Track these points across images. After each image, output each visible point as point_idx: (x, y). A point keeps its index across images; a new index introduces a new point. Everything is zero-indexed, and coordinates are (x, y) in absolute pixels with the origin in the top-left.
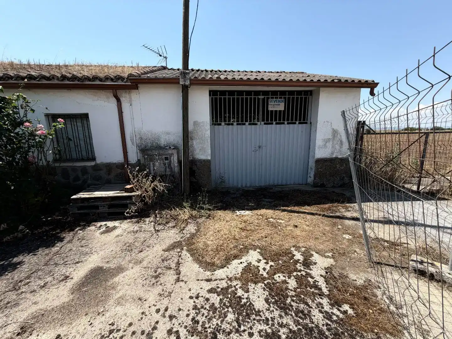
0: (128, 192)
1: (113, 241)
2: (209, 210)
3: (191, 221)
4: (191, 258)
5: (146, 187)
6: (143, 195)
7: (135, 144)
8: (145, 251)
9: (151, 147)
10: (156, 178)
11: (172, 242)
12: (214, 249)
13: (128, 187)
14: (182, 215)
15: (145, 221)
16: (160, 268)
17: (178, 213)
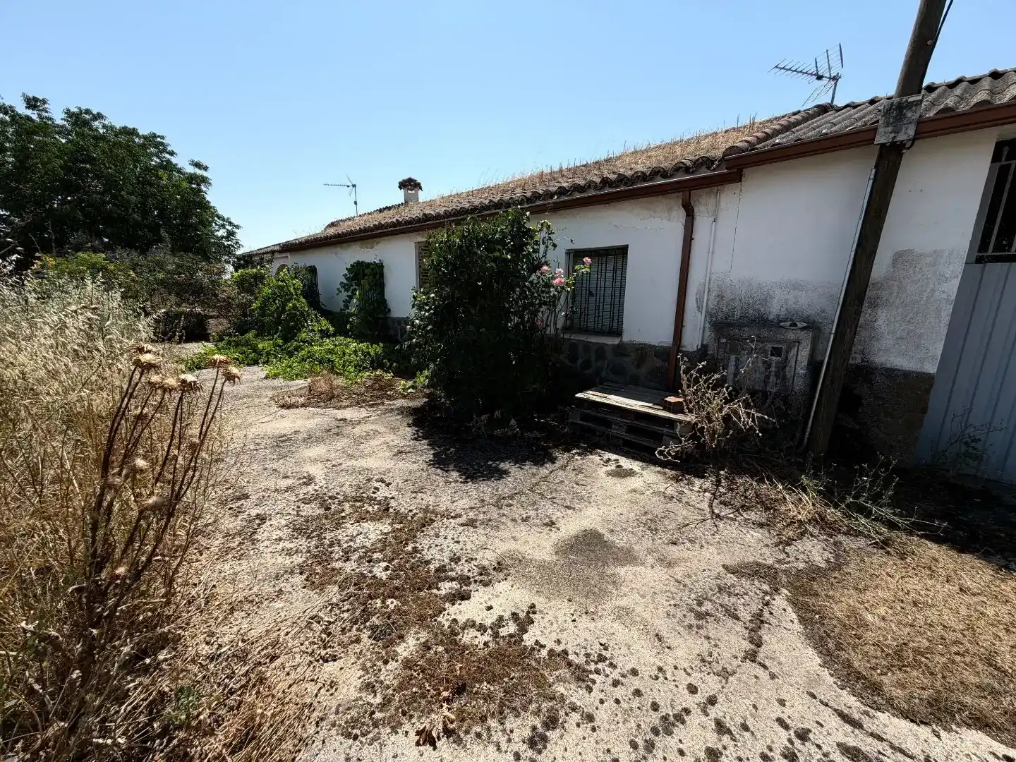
0: (669, 411)
1: (626, 497)
2: (892, 526)
3: (816, 532)
4: (798, 627)
5: (709, 409)
6: (699, 426)
7: (704, 308)
8: (682, 547)
9: (740, 318)
10: (737, 393)
11: (751, 559)
12: (887, 646)
13: (672, 399)
14: (791, 506)
15: (690, 483)
16: (711, 601)
17: (780, 496)
